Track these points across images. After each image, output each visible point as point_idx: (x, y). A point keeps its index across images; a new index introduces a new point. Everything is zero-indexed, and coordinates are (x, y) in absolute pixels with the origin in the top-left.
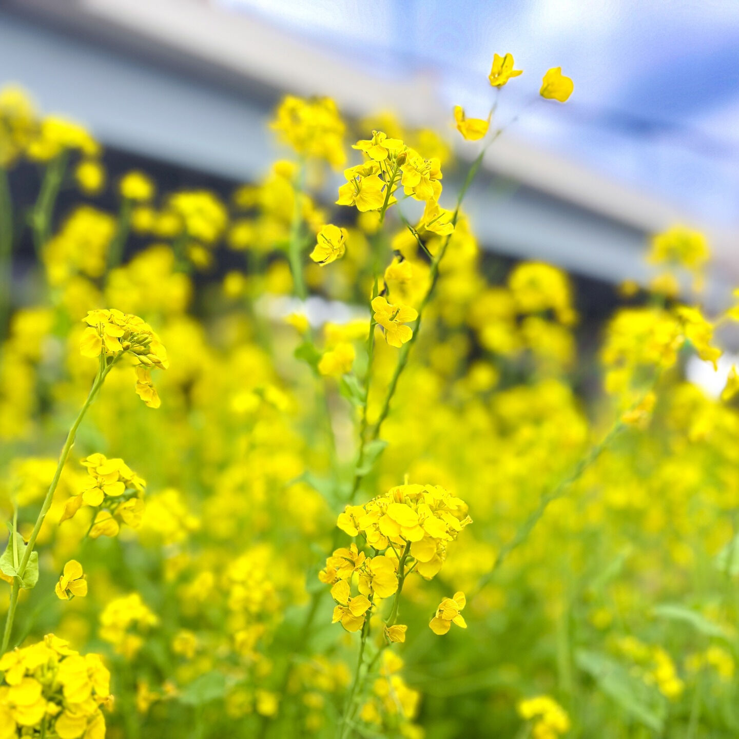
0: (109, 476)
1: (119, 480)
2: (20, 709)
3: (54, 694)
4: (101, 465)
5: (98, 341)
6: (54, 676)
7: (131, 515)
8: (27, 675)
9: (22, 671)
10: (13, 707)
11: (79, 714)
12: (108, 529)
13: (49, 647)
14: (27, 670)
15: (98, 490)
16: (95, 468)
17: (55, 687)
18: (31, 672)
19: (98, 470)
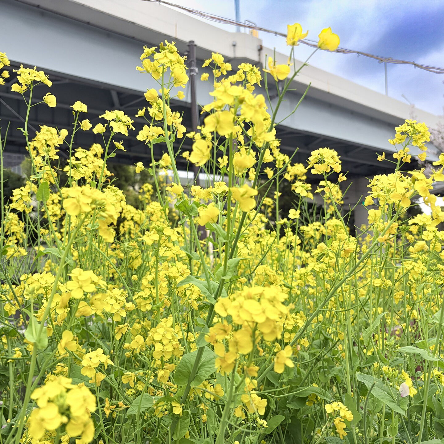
0: (86, 281)
1: (91, 283)
2: (46, 421)
3: (65, 411)
4: (80, 275)
5: (77, 206)
6: (65, 400)
7: (99, 302)
8: (49, 401)
9: (46, 399)
10: (43, 420)
11: (80, 422)
12: (86, 311)
13: (60, 383)
14: (49, 398)
15: (80, 289)
16: (77, 277)
17: (65, 407)
18: (51, 399)
19: (79, 278)
